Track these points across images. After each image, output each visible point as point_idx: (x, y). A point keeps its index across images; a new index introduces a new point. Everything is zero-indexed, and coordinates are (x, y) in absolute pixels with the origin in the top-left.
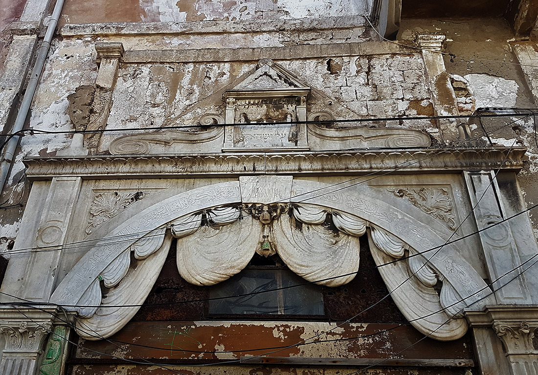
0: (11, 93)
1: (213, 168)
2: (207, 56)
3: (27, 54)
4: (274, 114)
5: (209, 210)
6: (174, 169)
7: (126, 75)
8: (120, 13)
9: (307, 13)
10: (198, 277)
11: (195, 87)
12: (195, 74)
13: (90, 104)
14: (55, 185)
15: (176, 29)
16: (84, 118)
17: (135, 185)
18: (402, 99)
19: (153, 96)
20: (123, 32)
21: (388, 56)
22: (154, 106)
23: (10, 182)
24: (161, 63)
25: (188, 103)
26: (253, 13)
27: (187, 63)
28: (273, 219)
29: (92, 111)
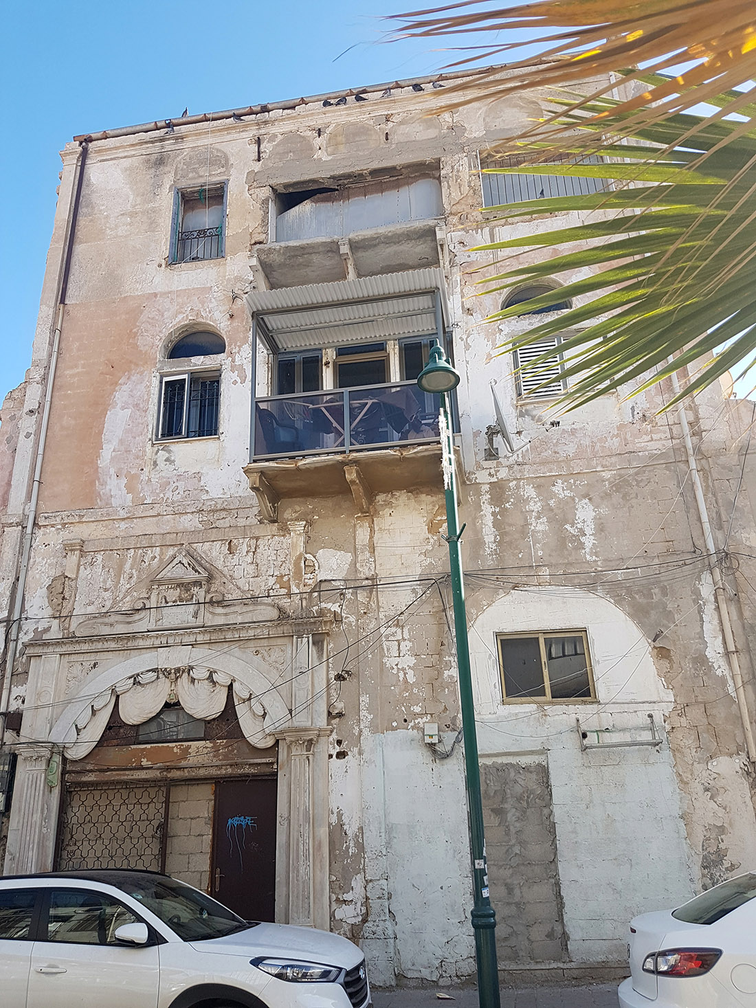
0: (8, 583)
1: (141, 643)
2: (144, 542)
3: (16, 545)
4: (184, 595)
5: (138, 675)
6: (116, 646)
7: (86, 563)
8: (81, 497)
9: (222, 491)
10: (131, 720)
11: (134, 571)
12: (134, 558)
13: (62, 593)
14: (44, 661)
15: (123, 514)
16: (59, 605)
17: (93, 657)
18: (272, 576)
19: (105, 582)
20: (84, 520)
21: (269, 537)
22: (106, 590)
23: (18, 655)
24: (111, 550)
25: (128, 586)
26: (182, 493)
27: (129, 549)
28: (177, 678)
29: (64, 598)
